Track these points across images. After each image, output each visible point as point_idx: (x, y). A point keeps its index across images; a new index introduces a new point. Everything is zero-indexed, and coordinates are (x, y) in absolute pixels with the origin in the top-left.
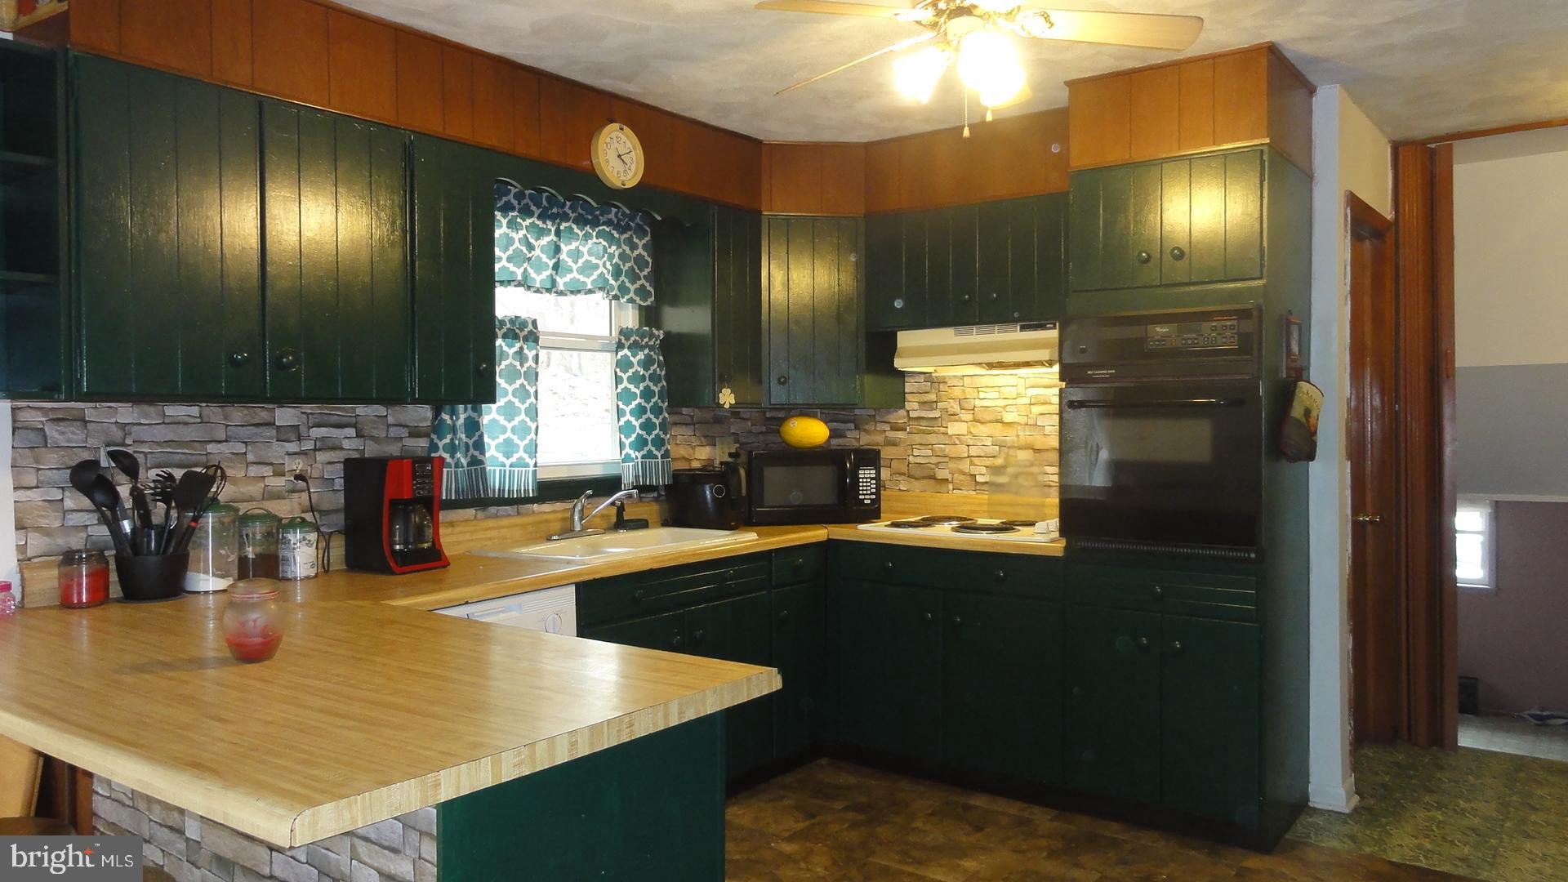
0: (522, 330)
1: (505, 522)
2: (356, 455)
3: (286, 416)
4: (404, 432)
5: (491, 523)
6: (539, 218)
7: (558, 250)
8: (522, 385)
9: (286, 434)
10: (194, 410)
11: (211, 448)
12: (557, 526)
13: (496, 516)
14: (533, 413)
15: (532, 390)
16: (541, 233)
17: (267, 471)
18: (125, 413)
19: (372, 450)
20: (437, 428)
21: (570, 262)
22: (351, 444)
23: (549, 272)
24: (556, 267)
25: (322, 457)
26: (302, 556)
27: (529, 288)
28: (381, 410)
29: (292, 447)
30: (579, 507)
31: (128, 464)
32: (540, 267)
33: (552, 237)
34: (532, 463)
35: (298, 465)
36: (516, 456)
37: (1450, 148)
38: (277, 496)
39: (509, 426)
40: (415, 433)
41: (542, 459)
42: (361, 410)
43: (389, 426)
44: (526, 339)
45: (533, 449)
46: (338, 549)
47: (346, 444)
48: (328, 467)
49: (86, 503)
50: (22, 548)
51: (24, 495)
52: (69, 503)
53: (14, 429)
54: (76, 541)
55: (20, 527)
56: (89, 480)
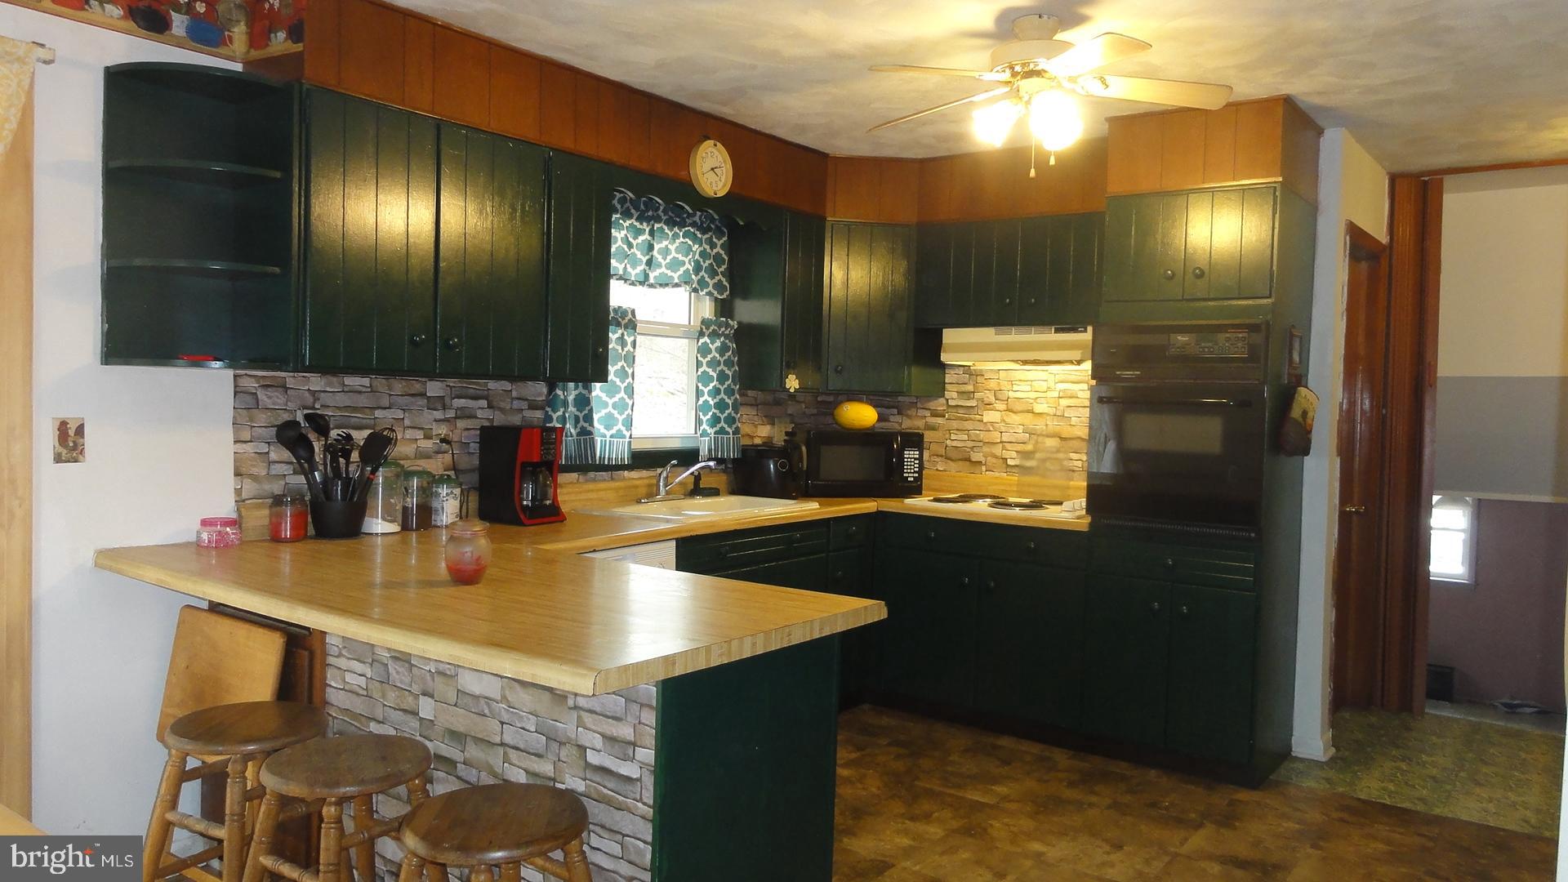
0: (623, 319)
1: (602, 485)
2: (487, 424)
3: (434, 388)
4: (524, 405)
5: (591, 486)
6: (637, 220)
7: (651, 247)
8: (623, 367)
9: (439, 403)
10: (366, 381)
11: (378, 413)
12: (643, 491)
13: (594, 480)
14: (630, 391)
15: (630, 371)
16: (639, 232)
17: (419, 434)
18: (316, 382)
19: (499, 419)
20: (551, 402)
21: (660, 258)
22: (484, 414)
23: (643, 267)
24: (649, 263)
25: (461, 424)
26: (448, 505)
27: (626, 280)
28: (507, 385)
29: (438, 415)
30: (664, 474)
31: (320, 424)
32: (635, 263)
33: (646, 236)
34: (628, 435)
35: (443, 430)
36: (616, 428)
37: (1441, 181)
38: (426, 456)
39: (611, 402)
40: (533, 406)
41: (636, 432)
42: (492, 385)
43: (513, 399)
44: (626, 327)
45: (629, 423)
46: (474, 500)
47: (480, 414)
48: (466, 432)
49: (286, 455)
50: (238, 492)
51: (241, 448)
52: (273, 456)
53: (236, 393)
54: (277, 488)
55: (237, 474)
56: (291, 437)
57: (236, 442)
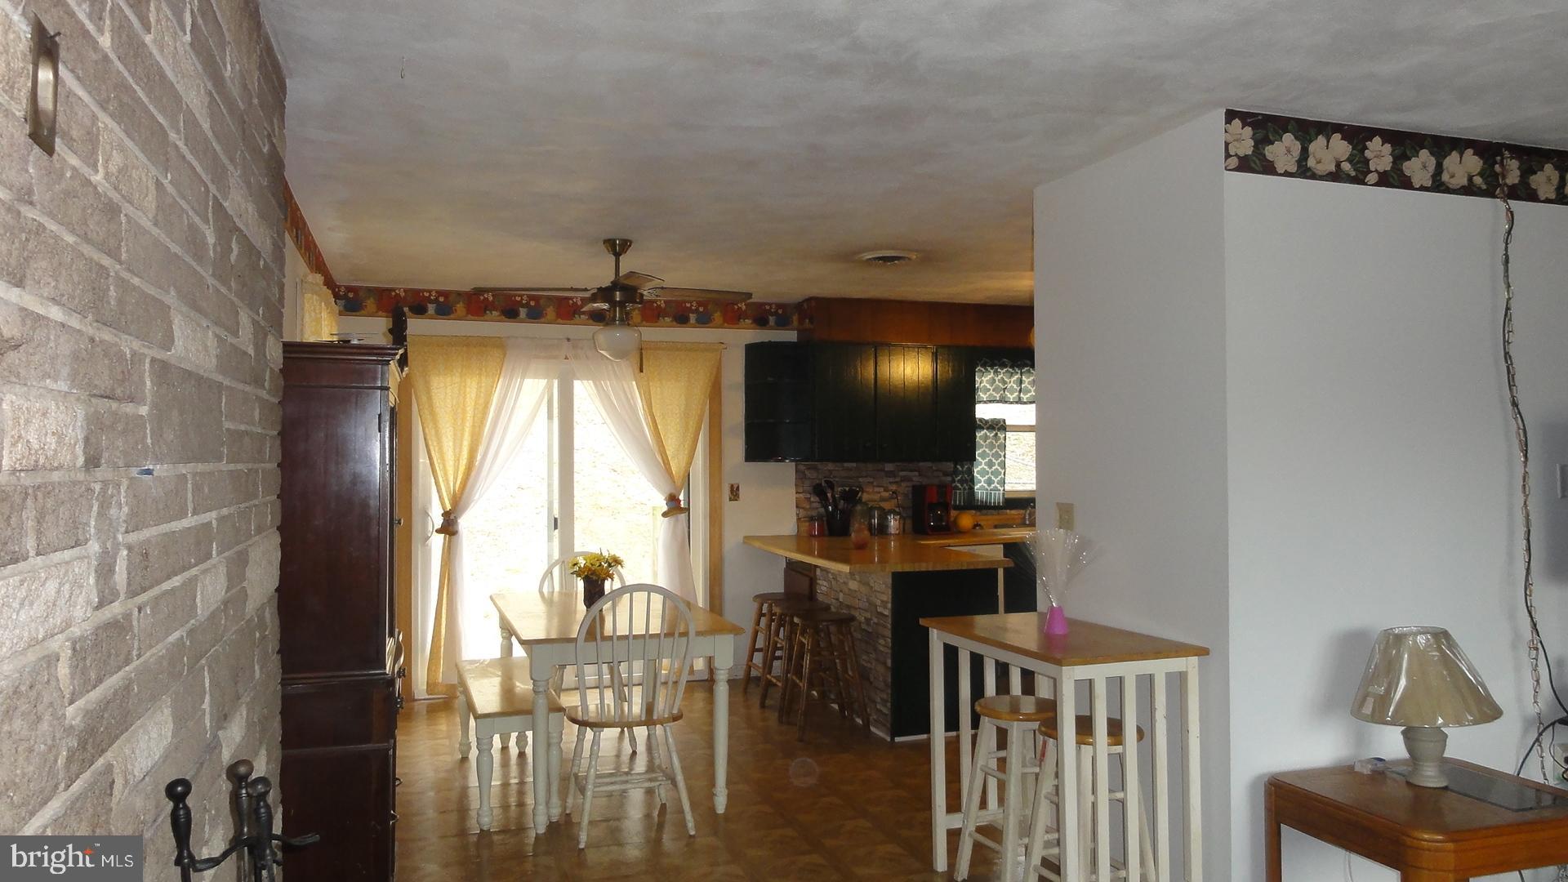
0: (997, 425)
1: (990, 517)
2: (918, 484)
3: (889, 467)
4: (941, 474)
5: (982, 518)
6: (1010, 367)
7: (1021, 382)
8: (997, 452)
9: (891, 474)
10: (854, 465)
11: (861, 480)
12: (1019, 521)
13: (986, 514)
14: (1003, 465)
15: (1002, 454)
16: (1012, 375)
17: (882, 489)
18: (830, 466)
19: (925, 481)
20: (955, 472)
22: (916, 478)
23: (1017, 394)
24: (1020, 391)
25: (903, 484)
26: (893, 523)
27: (1006, 402)
28: (929, 464)
29: (891, 480)
30: (1028, 512)
31: (831, 485)
32: (1012, 392)
33: (1018, 376)
34: (1002, 489)
35: (894, 487)
36: (993, 485)
38: (883, 500)
39: (990, 471)
40: (946, 474)
41: (1008, 488)
42: (921, 464)
43: (933, 471)
44: (999, 429)
45: (1003, 482)
46: (909, 523)
47: (914, 479)
48: (905, 488)
49: (817, 499)
50: (798, 515)
51: (798, 495)
52: (812, 499)
53: (796, 471)
54: (814, 513)
55: (797, 507)
56: (819, 491)
57: (796, 493)
